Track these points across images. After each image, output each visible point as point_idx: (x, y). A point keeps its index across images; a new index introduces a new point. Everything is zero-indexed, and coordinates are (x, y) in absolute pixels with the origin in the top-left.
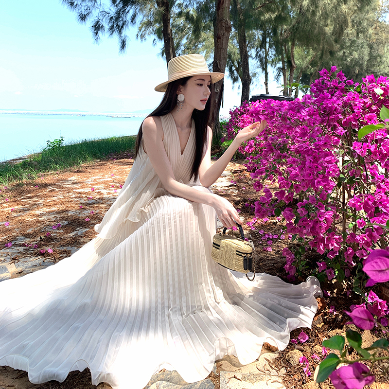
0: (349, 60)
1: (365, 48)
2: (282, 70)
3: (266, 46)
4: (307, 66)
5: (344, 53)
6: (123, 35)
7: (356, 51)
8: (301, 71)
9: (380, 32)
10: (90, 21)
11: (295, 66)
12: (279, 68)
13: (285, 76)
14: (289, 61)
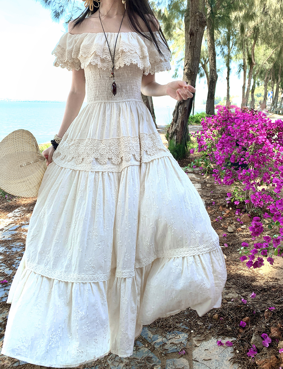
3: (229, 44)
4: (265, 63)
11: (254, 63)
12: (240, 65)
13: (245, 72)
14: (250, 59)
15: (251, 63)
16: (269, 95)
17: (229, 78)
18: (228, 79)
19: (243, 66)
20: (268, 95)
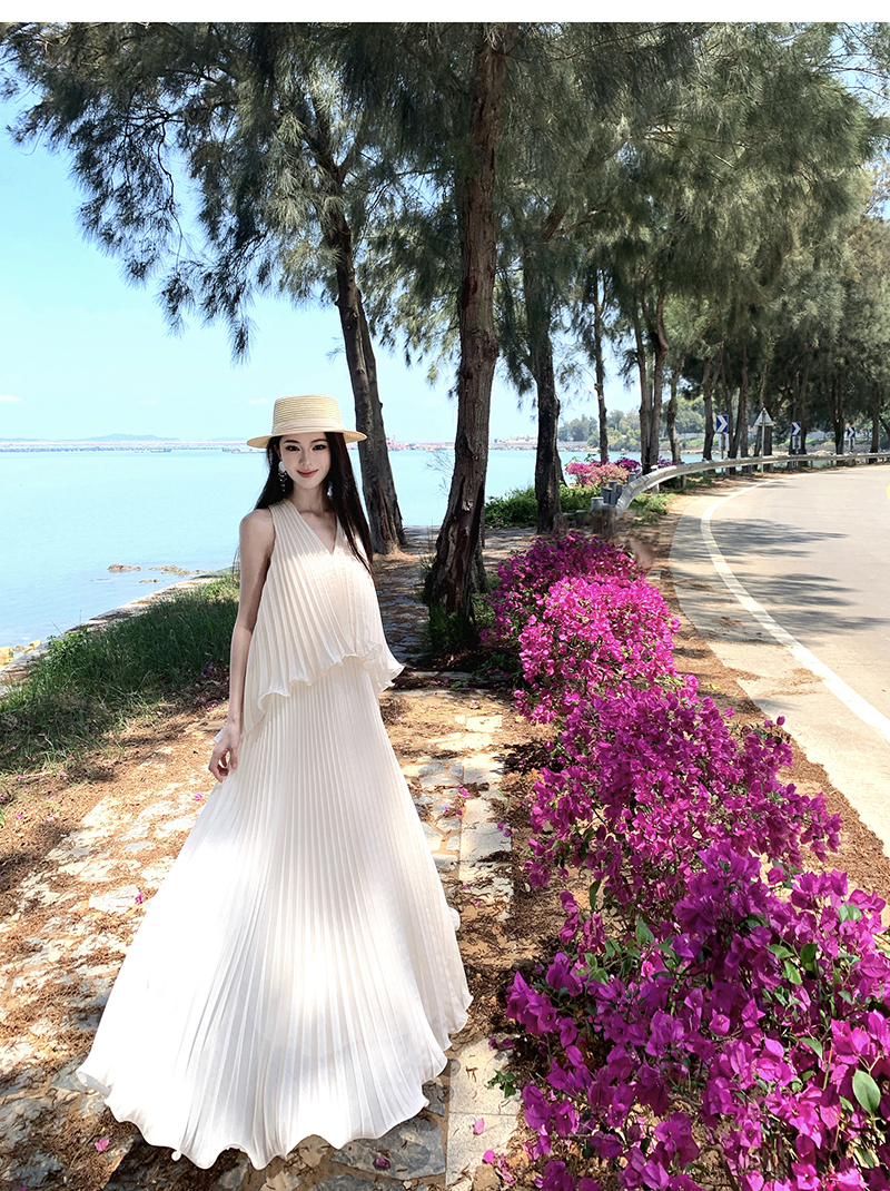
0: (796, 320)
1: (834, 290)
2: (635, 357)
3: (596, 298)
4: (697, 342)
5: (785, 304)
6: (238, 317)
7: (813, 299)
8: (681, 354)
9: (869, 248)
10: (157, 279)
11: (667, 346)
12: (630, 353)
13: (642, 371)
14: (653, 337)
15: (656, 346)
16: (719, 424)
17: (602, 387)
18: (599, 389)
19: (637, 355)
20: (715, 427)
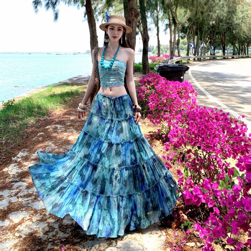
2: (169, 26)
3: (157, 8)
4: (186, 22)
11: (178, 23)
12: (167, 25)
13: (171, 30)
14: (174, 20)
15: (174, 23)
17: (158, 34)
20: (190, 46)
